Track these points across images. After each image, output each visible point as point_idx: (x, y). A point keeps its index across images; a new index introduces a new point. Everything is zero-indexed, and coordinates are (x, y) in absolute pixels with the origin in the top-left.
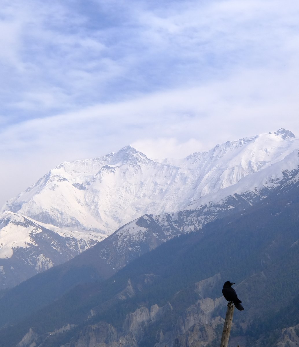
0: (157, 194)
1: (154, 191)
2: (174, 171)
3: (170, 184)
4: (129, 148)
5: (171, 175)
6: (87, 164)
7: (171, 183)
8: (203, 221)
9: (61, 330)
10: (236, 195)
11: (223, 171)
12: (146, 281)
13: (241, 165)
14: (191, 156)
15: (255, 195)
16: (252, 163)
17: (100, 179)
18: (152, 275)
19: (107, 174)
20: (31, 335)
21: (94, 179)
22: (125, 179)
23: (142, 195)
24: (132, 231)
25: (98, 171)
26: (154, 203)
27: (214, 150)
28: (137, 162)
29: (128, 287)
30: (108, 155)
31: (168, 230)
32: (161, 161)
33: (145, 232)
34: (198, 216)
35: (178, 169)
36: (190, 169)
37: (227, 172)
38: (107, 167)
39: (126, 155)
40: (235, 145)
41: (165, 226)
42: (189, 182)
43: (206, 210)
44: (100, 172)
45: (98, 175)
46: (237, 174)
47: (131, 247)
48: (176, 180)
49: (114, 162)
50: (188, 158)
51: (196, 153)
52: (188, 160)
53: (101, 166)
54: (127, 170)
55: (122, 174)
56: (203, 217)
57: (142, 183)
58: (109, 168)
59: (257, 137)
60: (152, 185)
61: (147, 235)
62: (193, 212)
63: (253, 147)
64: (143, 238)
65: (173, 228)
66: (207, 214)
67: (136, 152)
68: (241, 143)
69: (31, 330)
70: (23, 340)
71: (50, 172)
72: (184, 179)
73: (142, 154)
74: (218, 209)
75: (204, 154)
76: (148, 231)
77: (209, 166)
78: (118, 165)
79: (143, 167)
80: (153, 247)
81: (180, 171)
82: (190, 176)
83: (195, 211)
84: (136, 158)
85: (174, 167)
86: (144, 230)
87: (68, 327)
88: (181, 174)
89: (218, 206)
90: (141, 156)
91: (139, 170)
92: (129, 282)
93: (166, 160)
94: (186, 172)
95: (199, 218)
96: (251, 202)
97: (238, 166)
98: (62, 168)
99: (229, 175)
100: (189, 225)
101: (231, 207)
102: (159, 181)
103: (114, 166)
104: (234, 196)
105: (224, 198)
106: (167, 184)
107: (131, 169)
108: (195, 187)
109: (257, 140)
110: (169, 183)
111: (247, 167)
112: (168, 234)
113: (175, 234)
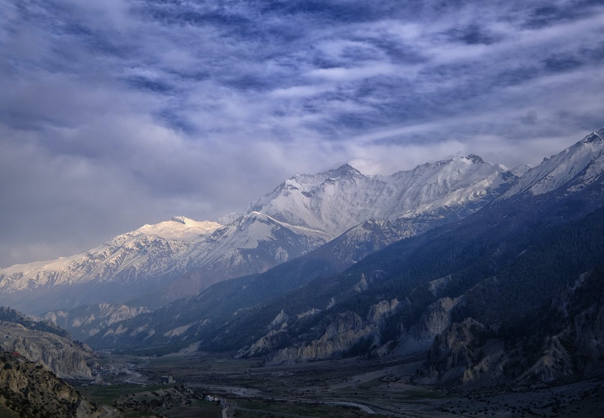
0: (367, 203)
1: (365, 200)
2: (382, 185)
3: (378, 196)
4: (347, 165)
5: (380, 188)
6: (314, 177)
7: (380, 195)
8: (417, 227)
9: (307, 313)
10: (446, 206)
11: (422, 186)
12: (377, 276)
13: (437, 182)
14: (396, 173)
15: (462, 207)
16: (447, 181)
17: (323, 190)
18: (382, 271)
19: (328, 185)
20: (282, 315)
21: (318, 189)
22: (343, 190)
23: (355, 203)
24: (359, 233)
25: (321, 183)
26: (365, 210)
27: (415, 170)
28: (353, 177)
29: (362, 280)
30: (330, 171)
31: (388, 233)
32: (372, 177)
33: (370, 234)
34: (413, 223)
35: (385, 183)
36: (395, 184)
37: (425, 188)
38: (329, 180)
39: (345, 171)
40: (432, 166)
41: (386, 230)
42: (394, 194)
43: (420, 218)
44: (323, 184)
45: (322, 186)
46: (434, 190)
47: (358, 246)
48: (384, 193)
49: (335, 176)
50: (393, 176)
51: (401, 171)
52: (394, 176)
53: (324, 179)
54: (345, 183)
55: (341, 186)
56: (417, 224)
57: (356, 194)
58: (331, 181)
59: (451, 160)
60: (364, 195)
61: (371, 236)
62: (409, 219)
63: (449, 168)
64: (368, 239)
65: (392, 231)
66: (420, 221)
67: (352, 169)
68: (438, 165)
69: (282, 311)
70: (276, 319)
71: (284, 182)
72: (390, 192)
73: (357, 171)
74: (430, 218)
75: (407, 172)
76: (373, 233)
77: (411, 182)
78: (337, 178)
79: (358, 181)
80: (377, 248)
81: (387, 185)
82: (395, 190)
83: (411, 219)
84: (352, 174)
85: (382, 182)
86: (369, 232)
87: (313, 312)
88: (388, 188)
89: (431, 215)
90: (356, 173)
91: (354, 183)
92: (363, 276)
93: (376, 176)
94: (392, 186)
95: (414, 224)
96: (458, 213)
97: (435, 183)
98: (294, 179)
99: (427, 190)
100: (405, 230)
101: (442, 217)
102: (369, 192)
103: (334, 179)
104: (444, 208)
105: (435, 209)
106: (376, 195)
107: (348, 182)
108: (399, 199)
109: (452, 163)
110: (377, 194)
111: (442, 184)
112: (388, 237)
113: (393, 237)
